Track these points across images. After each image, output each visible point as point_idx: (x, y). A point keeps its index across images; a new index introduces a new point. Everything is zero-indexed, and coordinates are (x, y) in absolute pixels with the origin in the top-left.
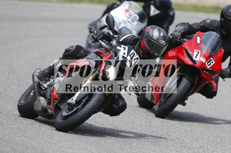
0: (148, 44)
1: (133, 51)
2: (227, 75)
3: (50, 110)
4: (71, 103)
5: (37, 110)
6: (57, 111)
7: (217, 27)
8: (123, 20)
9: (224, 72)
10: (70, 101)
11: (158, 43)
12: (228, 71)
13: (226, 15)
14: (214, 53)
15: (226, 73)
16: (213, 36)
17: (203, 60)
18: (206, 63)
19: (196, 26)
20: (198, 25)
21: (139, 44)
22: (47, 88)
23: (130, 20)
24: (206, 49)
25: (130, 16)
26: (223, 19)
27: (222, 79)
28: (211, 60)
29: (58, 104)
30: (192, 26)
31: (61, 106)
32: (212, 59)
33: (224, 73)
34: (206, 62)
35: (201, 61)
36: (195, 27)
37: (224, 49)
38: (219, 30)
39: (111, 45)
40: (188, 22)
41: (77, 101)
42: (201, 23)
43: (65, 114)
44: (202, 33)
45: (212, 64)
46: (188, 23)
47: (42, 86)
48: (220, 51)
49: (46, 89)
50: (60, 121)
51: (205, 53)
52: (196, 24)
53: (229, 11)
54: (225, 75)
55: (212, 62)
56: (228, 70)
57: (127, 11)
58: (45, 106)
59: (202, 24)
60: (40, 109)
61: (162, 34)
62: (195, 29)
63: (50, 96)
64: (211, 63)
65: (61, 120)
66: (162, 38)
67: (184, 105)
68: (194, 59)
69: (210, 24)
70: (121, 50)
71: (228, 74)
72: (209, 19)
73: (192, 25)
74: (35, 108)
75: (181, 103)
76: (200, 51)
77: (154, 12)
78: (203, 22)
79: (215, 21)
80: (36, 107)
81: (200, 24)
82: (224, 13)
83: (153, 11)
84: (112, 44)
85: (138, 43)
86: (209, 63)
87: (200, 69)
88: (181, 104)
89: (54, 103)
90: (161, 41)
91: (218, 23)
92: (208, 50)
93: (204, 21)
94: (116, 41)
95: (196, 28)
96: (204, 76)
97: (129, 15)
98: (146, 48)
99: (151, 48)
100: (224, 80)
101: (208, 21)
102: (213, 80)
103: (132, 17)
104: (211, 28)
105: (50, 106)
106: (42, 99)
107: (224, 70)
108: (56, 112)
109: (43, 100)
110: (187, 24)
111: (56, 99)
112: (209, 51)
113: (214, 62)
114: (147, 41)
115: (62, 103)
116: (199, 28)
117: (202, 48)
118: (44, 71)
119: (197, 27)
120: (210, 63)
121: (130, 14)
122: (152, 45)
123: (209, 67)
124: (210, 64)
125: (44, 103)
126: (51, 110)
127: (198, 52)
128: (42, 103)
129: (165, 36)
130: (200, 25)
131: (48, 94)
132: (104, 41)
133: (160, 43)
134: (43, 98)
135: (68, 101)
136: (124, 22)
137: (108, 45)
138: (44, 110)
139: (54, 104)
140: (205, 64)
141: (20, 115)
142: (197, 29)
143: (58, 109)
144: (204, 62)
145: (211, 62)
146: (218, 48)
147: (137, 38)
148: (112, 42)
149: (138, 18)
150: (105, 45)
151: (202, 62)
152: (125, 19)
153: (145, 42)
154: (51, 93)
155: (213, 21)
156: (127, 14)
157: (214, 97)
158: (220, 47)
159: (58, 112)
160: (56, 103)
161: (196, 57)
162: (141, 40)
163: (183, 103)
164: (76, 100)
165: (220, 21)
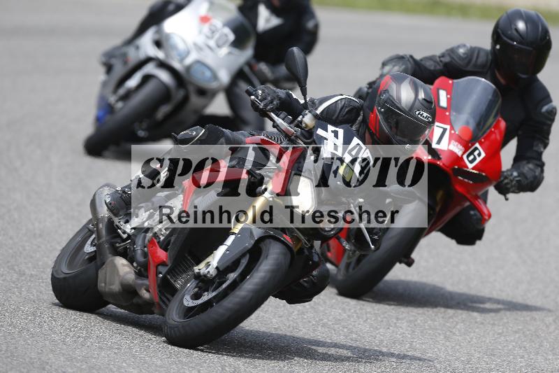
0: (386, 120)
1: (356, 141)
2: (512, 187)
3: (145, 291)
4: (205, 276)
5: (107, 290)
6: (166, 295)
7: (483, 66)
8: (195, 44)
9: (506, 178)
10: (201, 268)
11: (412, 117)
12: (516, 177)
13: (505, 36)
14: (483, 131)
15: (512, 181)
16: (479, 88)
17: (457, 149)
18: (465, 157)
19: (432, 63)
20: (435, 62)
21: (364, 121)
22: (133, 234)
23: (212, 43)
24: (464, 120)
25: (213, 32)
26: (498, 47)
27: (502, 197)
28: (476, 149)
29: (169, 277)
30: (423, 63)
31: (175, 281)
32: (477, 145)
33: (506, 181)
34: (464, 153)
35: (452, 153)
36: (430, 65)
37: (506, 121)
38: (489, 72)
39: (299, 125)
40: (411, 54)
41: (221, 269)
42: (443, 56)
43: (189, 302)
44: (450, 82)
45: (479, 159)
46: (411, 57)
47: (120, 229)
48: (497, 126)
49: (129, 237)
50: (179, 320)
51: (460, 132)
52: (431, 58)
53: (513, 27)
54: (509, 186)
55: (479, 155)
56: (515, 174)
57: (204, 20)
58: (131, 282)
59: (447, 59)
60: (116, 287)
61: (422, 95)
62: (430, 70)
63: (145, 255)
64: (477, 156)
65: (180, 318)
66: (421, 104)
67: (410, 263)
68: (434, 146)
69: (466, 58)
70: (327, 139)
71: (514, 182)
72: (464, 46)
73: (421, 60)
74: (103, 285)
75: (403, 259)
76: (448, 127)
77: (267, 21)
78: (449, 55)
79: (479, 50)
80: (105, 284)
81: (442, 59)
82: (500, 32)
83: (266, 19)
84: (301, 122)
85: (360, 118)
86: (471, 157)
87: (450, 172)
88: (400, 263)
89: (158, 273)
90: (419, 114)
91: (487, 56)
92: (468, 123)
93: (452, 51)
94: (313, 115)
95: (432, 68)
96: (459, 189)
97: (210, 29)
98: (383, 130)
99: (394, 129)
100: (507, 199)
101: (461, 51)
102: (479, 198)
103: (217, 36)
104: (469, 68)
105: (146, 282)
106: (121, 262)
107: (505, 174)
108: (165, 299)
109: (124, 265)
110: (411, 60)
111: (163, 264)
112: (472, 126)
113: (483, 155)
114: (385, 112)
115: (178, 275)
116: (438, 67)
117: (452, 118)
118: (124, 192)
119: (435, 66)
120: (475, 156)
121: (213, 28)
122: (397, 123)
123: (470, 166)
124: (475, 159)
125: (127, 273)
126: (148, 291)
127: (445, 130)
128: (121, 273)
129: (428, 100)
130: (441, 61)
131: (139, 252)
132: (282, 116)
133: (417, 119)
134: (124, 261)
135: (196, 269)
136: (199, 48)
137: (291, 125)
138: (129, 292)
139: (157, 275)
140: (461, 158)
141: (57, 301)
142: (434, 70)
143: (167, 289)
144: (460, 154)
145: (476, 153)
146: (491, 120)
147: (357, 104)
148: (301, 117)
149: (232, 37)
150: (285, 124)
151: (455, 153)
152: (200, 40)
153: (380, 117)
154: (145, 247)
155: (473, 52)
156: (206, 28)
157: (478, 242)
158: (496, 116)
159: (169, 296)
160: (164, 272)
161: (439, 142)
162: (369, 109)
163: (406, 260)
164: (217, 268)
165: (491, 51)
